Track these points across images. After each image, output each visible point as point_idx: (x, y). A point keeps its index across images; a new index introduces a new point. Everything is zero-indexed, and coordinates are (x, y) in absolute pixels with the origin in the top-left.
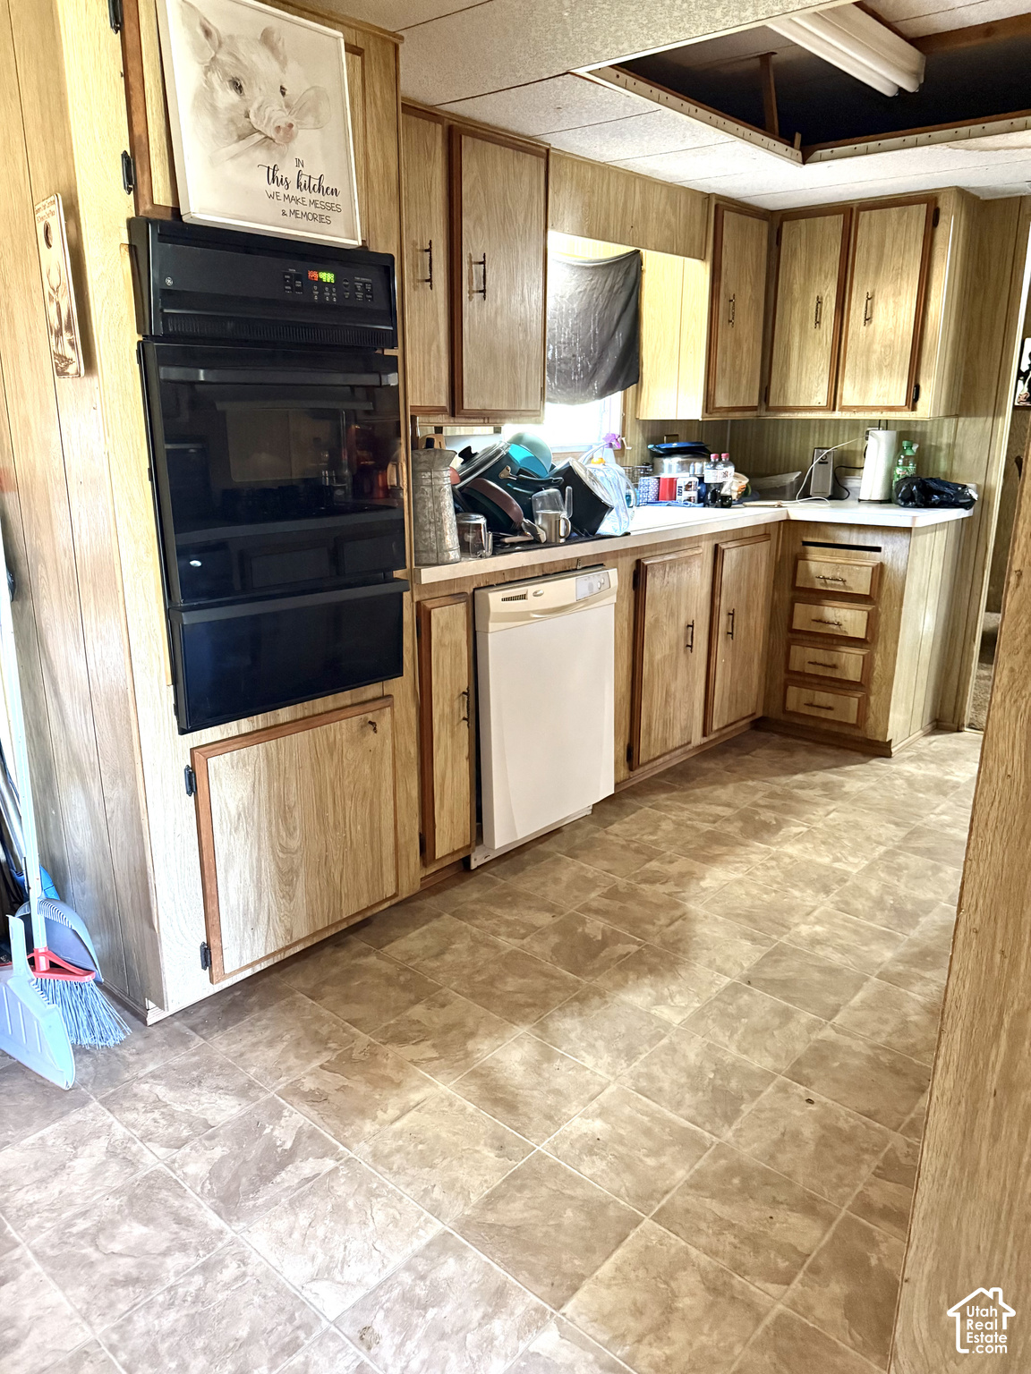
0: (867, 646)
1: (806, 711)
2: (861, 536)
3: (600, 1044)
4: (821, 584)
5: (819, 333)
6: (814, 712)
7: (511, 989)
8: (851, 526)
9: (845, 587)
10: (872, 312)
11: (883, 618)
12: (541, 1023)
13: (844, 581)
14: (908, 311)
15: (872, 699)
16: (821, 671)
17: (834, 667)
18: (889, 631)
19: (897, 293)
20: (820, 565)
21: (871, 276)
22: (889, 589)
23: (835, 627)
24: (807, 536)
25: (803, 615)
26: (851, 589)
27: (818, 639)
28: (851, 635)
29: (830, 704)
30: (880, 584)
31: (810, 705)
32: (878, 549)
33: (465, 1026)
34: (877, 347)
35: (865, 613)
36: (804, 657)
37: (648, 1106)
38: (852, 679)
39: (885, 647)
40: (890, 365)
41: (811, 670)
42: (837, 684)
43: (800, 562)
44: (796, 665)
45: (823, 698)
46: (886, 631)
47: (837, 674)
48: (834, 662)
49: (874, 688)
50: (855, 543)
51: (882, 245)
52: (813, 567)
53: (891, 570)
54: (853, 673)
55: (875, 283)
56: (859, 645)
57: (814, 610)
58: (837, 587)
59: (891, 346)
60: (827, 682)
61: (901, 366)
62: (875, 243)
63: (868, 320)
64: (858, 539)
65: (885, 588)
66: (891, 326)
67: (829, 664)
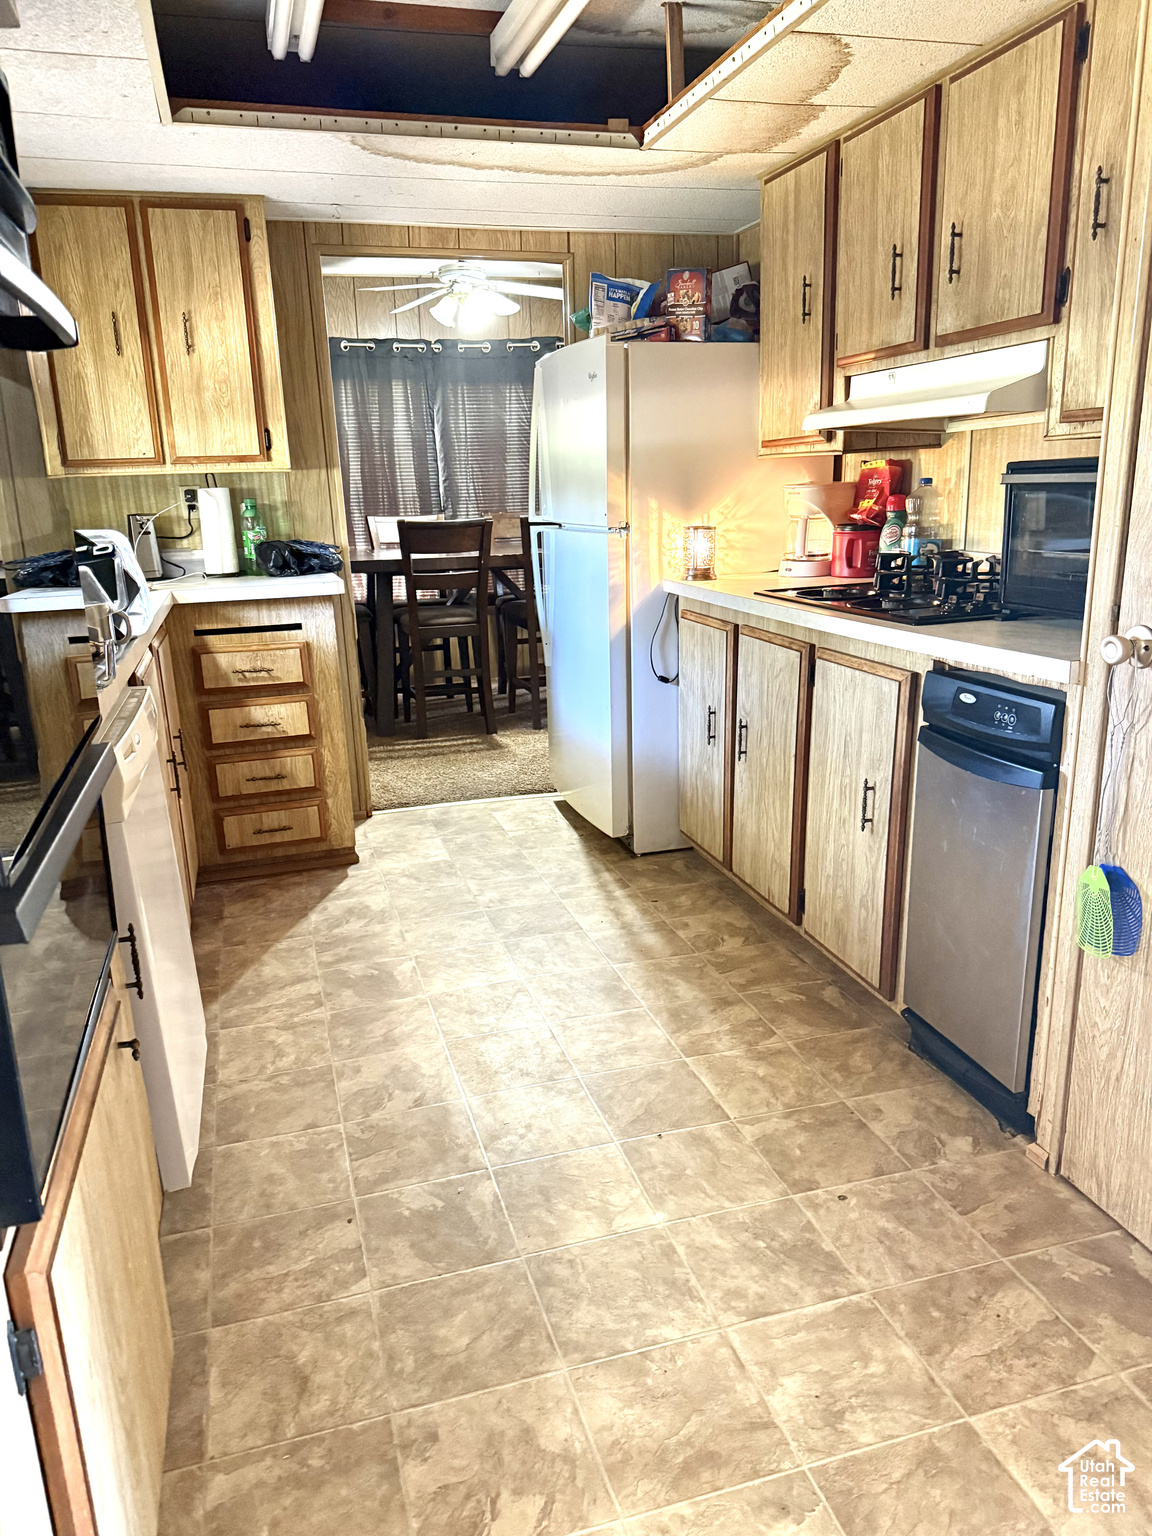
0: (311, 742)
1: (255, 841)
2: (274, 613)
3: (645, 1306)
4: (240, 680)
5: (123, 362)
6: (266, 839)
7: (465, 1340)
8: (258, 603)
9: (272, 678)
10: (192, 337)
11: (322, 706)
12: (562, 1344)
13: (268, 671)
14: (239, 340)
15: (330, 801)
16: (262, 787)
17: (279, 777)
18: (333, 719)
19: (221, 317)
20: (230, 658)
21: (181, 293)
22: (321, 671)
23: (270, 729)
24: (201, 623)
25: (223, 724)
26: (278, 678)
27: (247, 749)
28: (292, 733)
29: (284, 824)
30: (310, 667)
31: (259, 832)
32: (298, 626)
33: (502, 1433)
34: (208, 382)
35: (304, 704)
36: (234, 776)
37: (781, 1322)
38: (303, 784)
39: (332, 739)
40: (230, 404)
41: (249, 789)
42: (284, 798)
43: (204, 657)
44: (227, 788)
45: (273, 818)
46: (329, 719)
47: (285, 785)
48: (278, 771)
49: (329, 789)
50: (267, 623)
51: (187, 254)
52: (223, 660)
53: (319, 648)
54: (304, 778)
55: (188, 301)
56: (301, 743)
57: (236, 715)
58: (263, 679)
59: (226, 381)
60: (272, 799)
61: (245, 405)
62: (176, 249)
63: (190, 347)
64: (270, 616)
65: (317, 671)
66: (221, 357)
67: (273, 775)
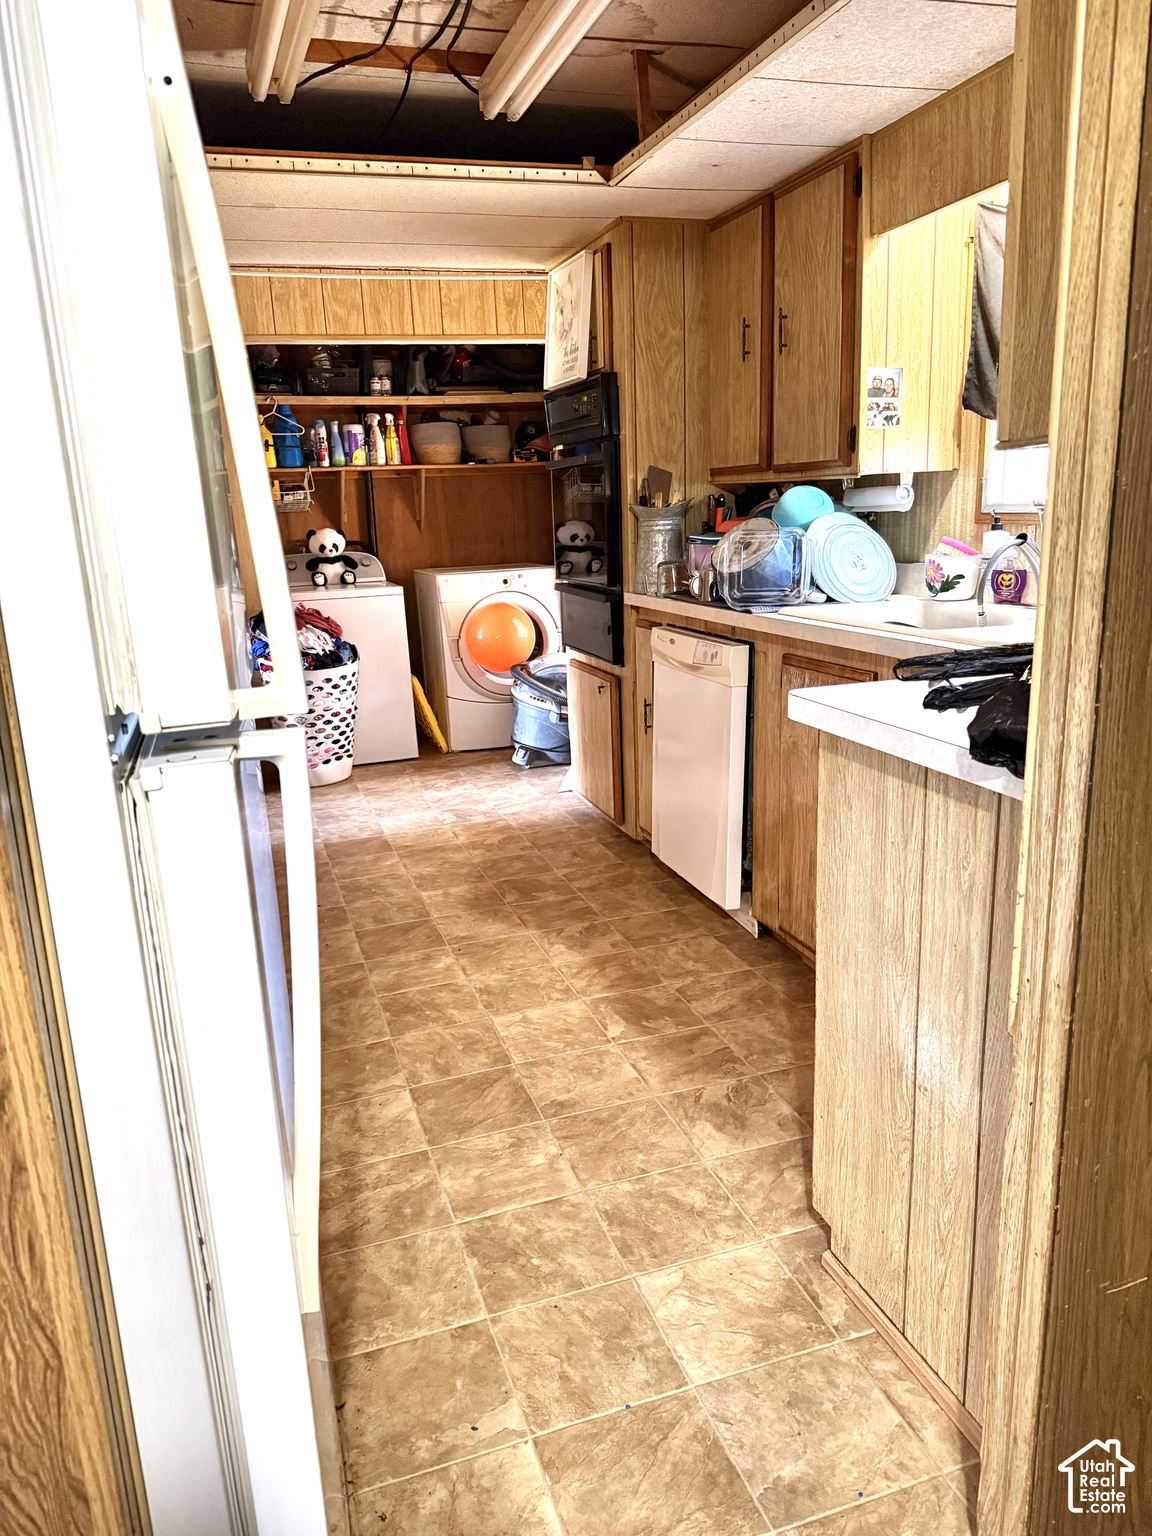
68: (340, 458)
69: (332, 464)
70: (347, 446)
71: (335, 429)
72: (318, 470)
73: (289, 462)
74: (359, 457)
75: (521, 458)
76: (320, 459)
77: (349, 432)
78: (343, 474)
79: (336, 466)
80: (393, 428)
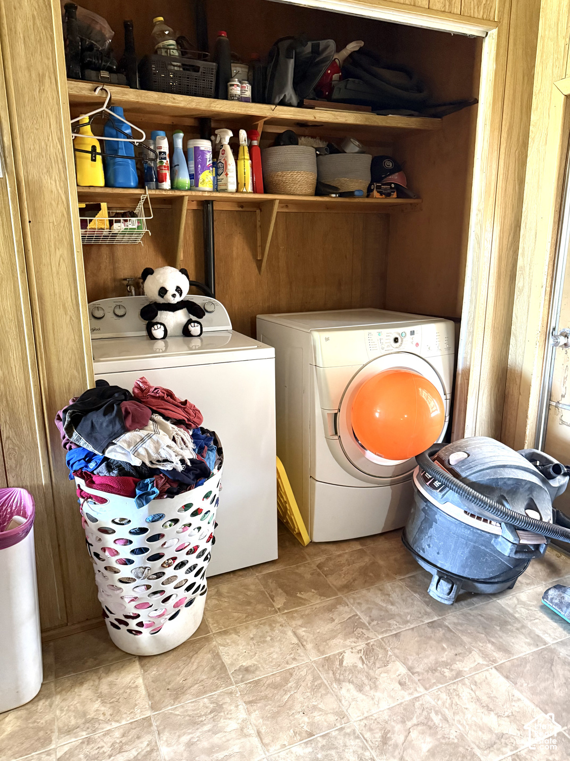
68: (184, 179)
69: (173, 187)
70: (192, 166)
71: (179, 143)
72: (157, 192)
73: (121, 180)
74: (206, 179)
75: (381, 194)
76: (160, 179)
77: (196, 149)
78: (186, 199)
79: (178, 189)
80: (246, 149)
